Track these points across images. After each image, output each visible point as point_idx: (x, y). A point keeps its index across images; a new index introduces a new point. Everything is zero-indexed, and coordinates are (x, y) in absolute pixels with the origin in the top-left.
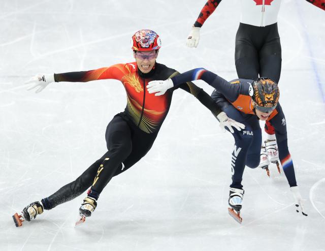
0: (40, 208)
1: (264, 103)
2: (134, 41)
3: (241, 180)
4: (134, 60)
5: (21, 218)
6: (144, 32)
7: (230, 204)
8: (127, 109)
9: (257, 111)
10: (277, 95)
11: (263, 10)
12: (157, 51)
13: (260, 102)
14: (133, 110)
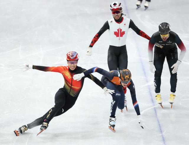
0: (26, 128)
1: (125, 79)
2: (67, 56)
3: (115, 114)
4: (67, 65)
5: (18, 132)
6: (71, 52)
7: (110, 124)
8: (64, 86)
9: (122, 83)
10: (130, 76)
11: (120, 39)
12: (77, 60)
13: (123, 79)
14: (67, 87)
